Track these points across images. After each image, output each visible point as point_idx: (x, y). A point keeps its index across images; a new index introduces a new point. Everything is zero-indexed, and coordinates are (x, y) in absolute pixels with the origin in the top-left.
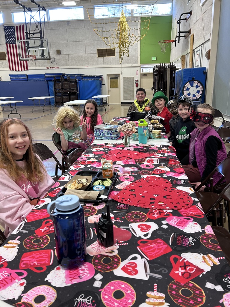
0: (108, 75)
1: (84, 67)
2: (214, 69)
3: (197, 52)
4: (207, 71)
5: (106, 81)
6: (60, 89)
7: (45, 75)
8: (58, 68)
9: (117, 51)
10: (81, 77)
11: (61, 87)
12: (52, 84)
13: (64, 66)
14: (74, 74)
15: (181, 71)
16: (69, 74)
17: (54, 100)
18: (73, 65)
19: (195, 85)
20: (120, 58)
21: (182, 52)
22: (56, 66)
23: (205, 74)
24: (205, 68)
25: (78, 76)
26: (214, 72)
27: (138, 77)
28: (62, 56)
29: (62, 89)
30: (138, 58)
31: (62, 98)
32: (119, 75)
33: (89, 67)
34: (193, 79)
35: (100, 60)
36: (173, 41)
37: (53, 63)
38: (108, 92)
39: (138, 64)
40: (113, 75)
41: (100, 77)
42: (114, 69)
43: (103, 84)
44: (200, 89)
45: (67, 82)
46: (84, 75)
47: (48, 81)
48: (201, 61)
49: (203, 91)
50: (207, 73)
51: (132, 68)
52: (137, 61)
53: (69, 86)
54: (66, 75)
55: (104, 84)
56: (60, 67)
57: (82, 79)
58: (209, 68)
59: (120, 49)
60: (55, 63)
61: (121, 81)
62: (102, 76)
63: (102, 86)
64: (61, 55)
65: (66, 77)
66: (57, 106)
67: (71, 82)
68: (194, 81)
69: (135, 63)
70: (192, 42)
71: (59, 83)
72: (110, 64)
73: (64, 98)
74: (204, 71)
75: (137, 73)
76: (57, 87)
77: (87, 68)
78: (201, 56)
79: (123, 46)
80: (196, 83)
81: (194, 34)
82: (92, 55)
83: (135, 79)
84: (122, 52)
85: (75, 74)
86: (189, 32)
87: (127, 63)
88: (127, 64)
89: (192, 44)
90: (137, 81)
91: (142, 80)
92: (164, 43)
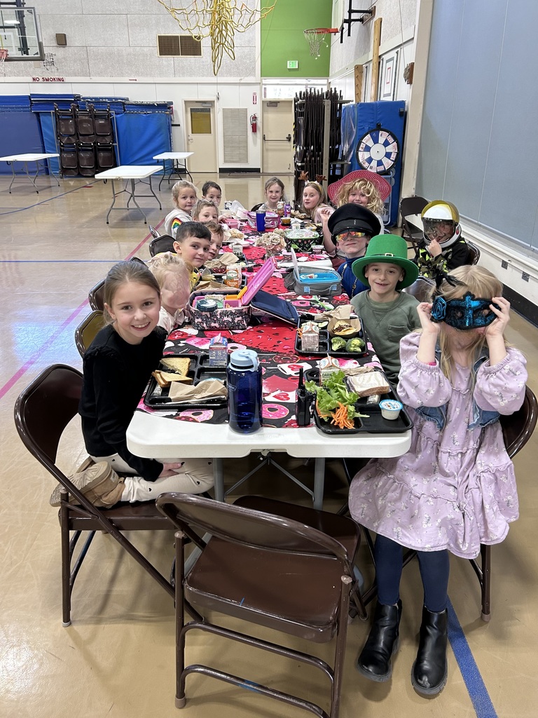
0: (185, 102)
1: (126, 79)
2: (422, 105)
3: (387, 61)
4: (406, 110)
5: (181, 116)
6: (71, 136)
7: (29, 97)
8: (61, 80)
9: (206, 44)
10: (121, 105)
11: (72, 130)
12: (49, 121)
13: (76, 76)
14: (102, 98)
15: (353, 106)
16: (92, 96)
17: (59, 161)
18: (100, 74)
19: (382, 140)
20: (214, 62)
21: (357, 56)
22: (56, 74)
23: (403, 115)
24: (402, 103)
25: (113, 102)
26: (421, 112)
27: (256, 110)
28: (70, 49)
29: (77, 134)
30: (255, 62)
31: (78, 156)
32: (212, 103)
33: (140, 79)
34: (379, 128)
35: (165, 63)
36: (336, 31)
37: (48, 67)
38: (188, 144)
39: (256, 77)
40: (197, 102)
41: (166, 107)
42: (200, 86)
43: (174, 123)
44: (392, 148)
45: (87, 118)
46: (127, 99)
47: (38, 114)
48: (395, 84)
49: (398, 154)
50: (406, 113)
51: (242, 87)
52: (254, 68)
53: (94, 129)
54: (83, 98)
55: (178, 123)
56: (67, 79)
57: (125, 110)
58: (411, 103)
59: (215, 40)
60: (54, 69)
61: (217, 118)
62: (172, 103)
63: (173, 127)
64: (66, 48)
65: (84, 103)
66: (66, 177)
67: (96, 117)
68: (381, 132)
69: (250, 75)
70: (377, 37)
71: (69, 119)
72: (191, 76)
73: (82, 158)
74: (402, 110)
75: (254, 98)
76: (63, 130)
77: (134, 82)
78: (396, 73)
79: (221, 32)
80: (383, 136)
81: (381, 19)
82: (145, 49)
83: (250, 115)
84: (218, 47)
85: (105, 99)
86: (371, 12)
87: (229, 73)
88: (231, 75)
89: (377, 42)
90: (255, 118)
91: (265, 115)
92: (316, 35)
